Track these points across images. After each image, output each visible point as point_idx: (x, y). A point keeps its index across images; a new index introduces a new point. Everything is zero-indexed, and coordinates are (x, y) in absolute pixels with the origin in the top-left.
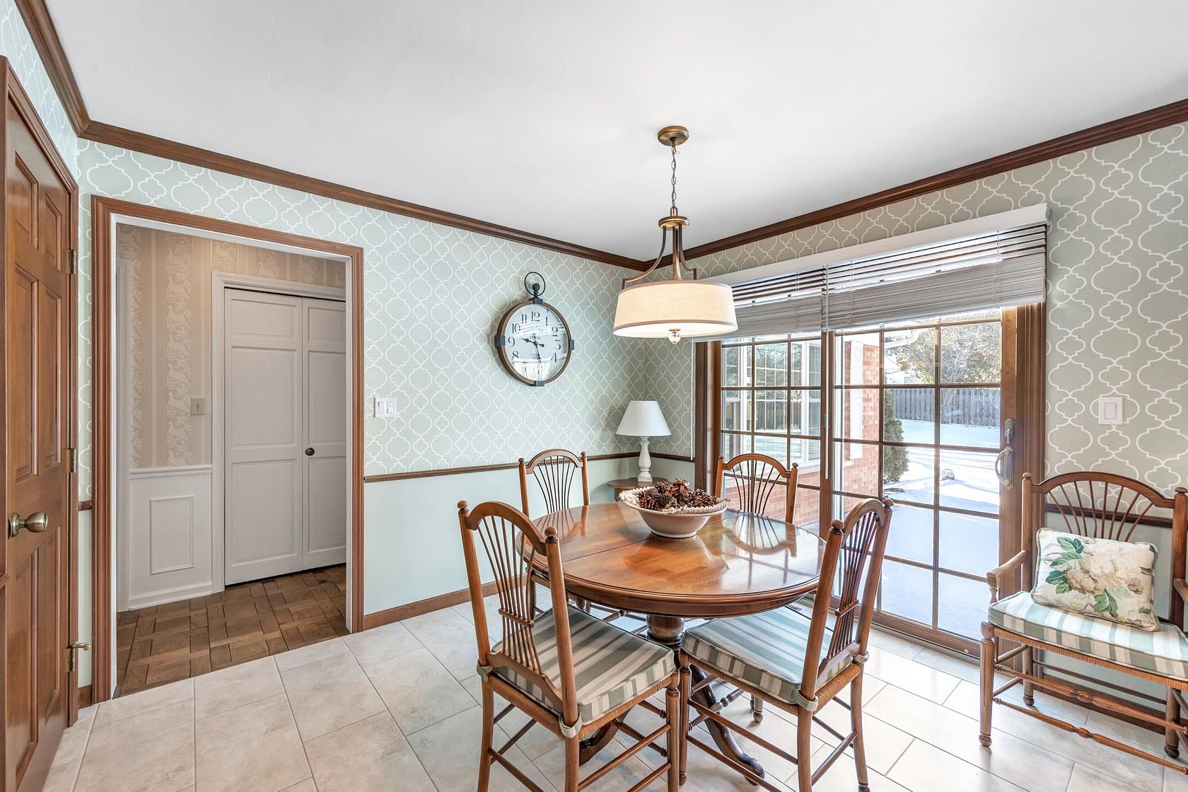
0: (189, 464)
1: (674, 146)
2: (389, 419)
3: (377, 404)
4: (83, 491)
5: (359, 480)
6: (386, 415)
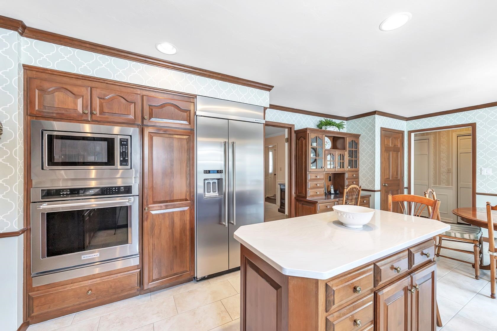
0: (446, 186)
2: (488, 176)
3: (482, 170)
4: (406, 185)
5: (474, 194)
6: (486, 174)
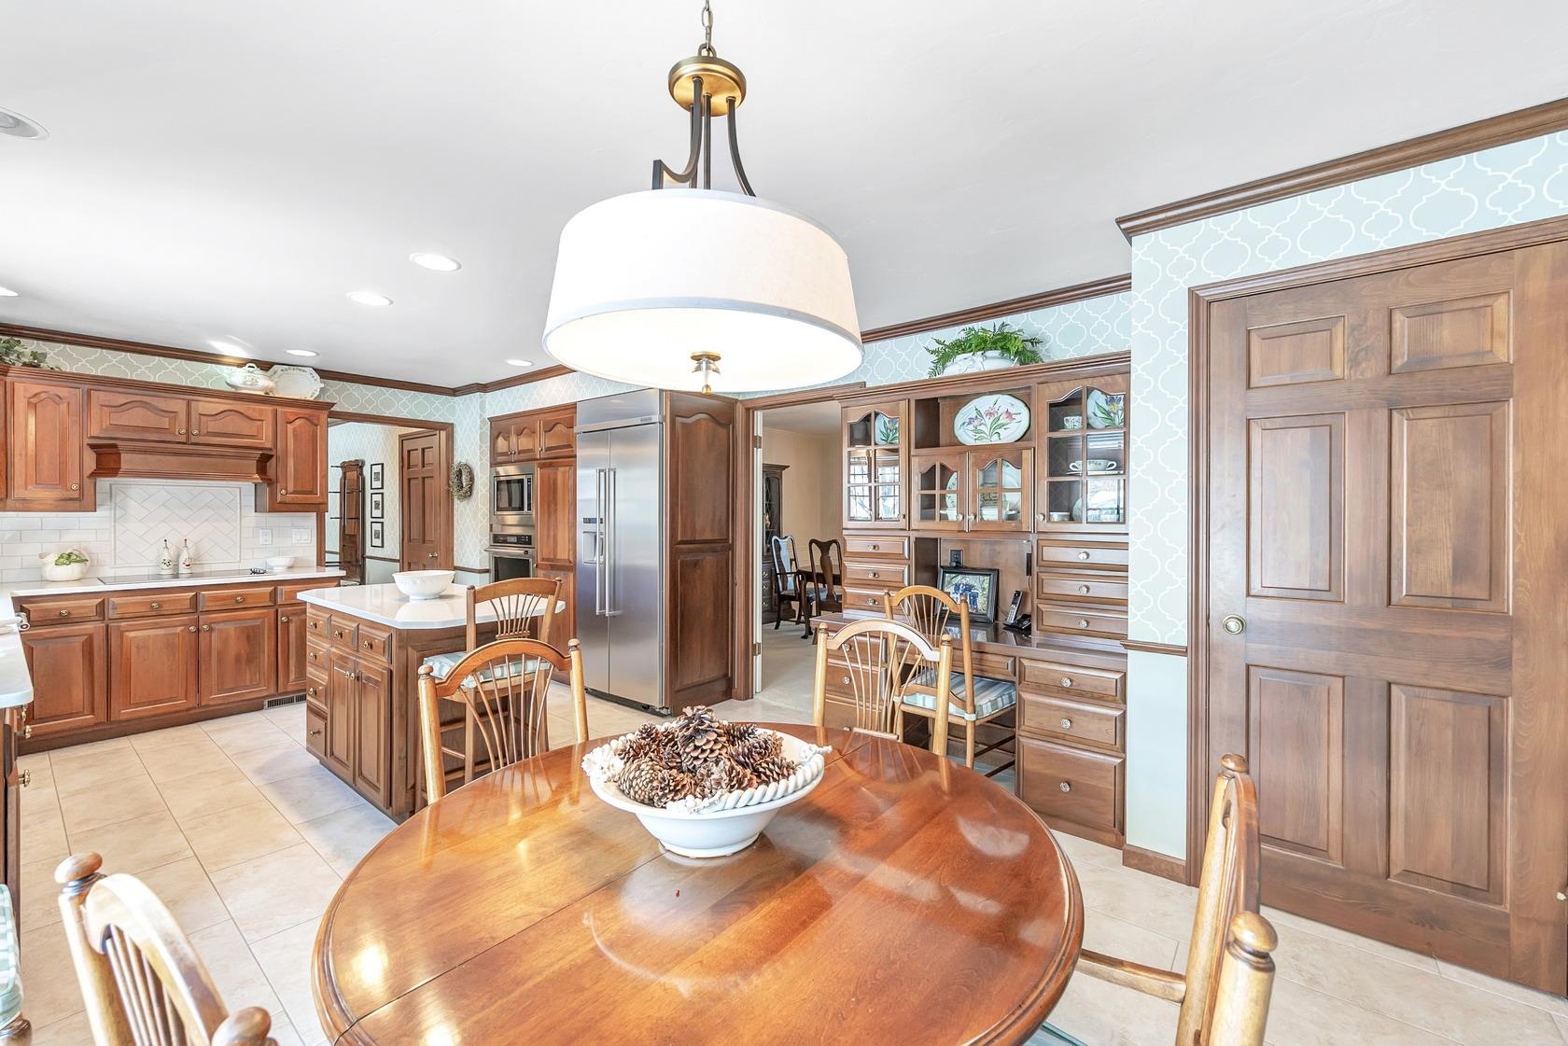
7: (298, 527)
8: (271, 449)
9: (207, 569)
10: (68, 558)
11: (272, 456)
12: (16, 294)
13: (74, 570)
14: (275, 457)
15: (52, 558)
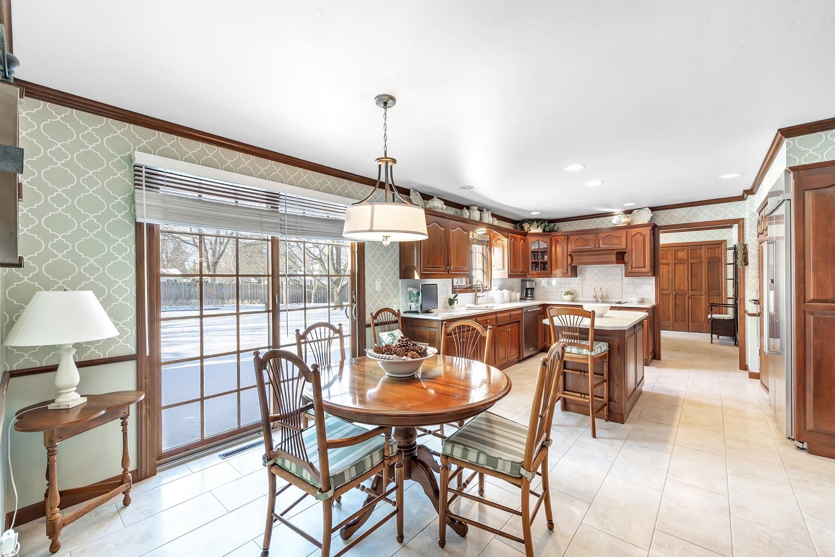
1: (386, 108)
7: (646, 284)
8: (625, 249)
9: (610, 300)
10: (568, 293)
11: (626, 252)
12: (540, 213)
13: (568, 297)
14: (627, 253)
15: (563, 293)
